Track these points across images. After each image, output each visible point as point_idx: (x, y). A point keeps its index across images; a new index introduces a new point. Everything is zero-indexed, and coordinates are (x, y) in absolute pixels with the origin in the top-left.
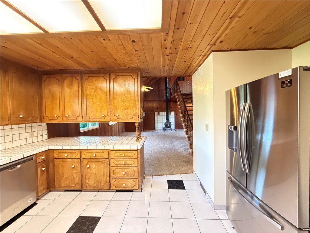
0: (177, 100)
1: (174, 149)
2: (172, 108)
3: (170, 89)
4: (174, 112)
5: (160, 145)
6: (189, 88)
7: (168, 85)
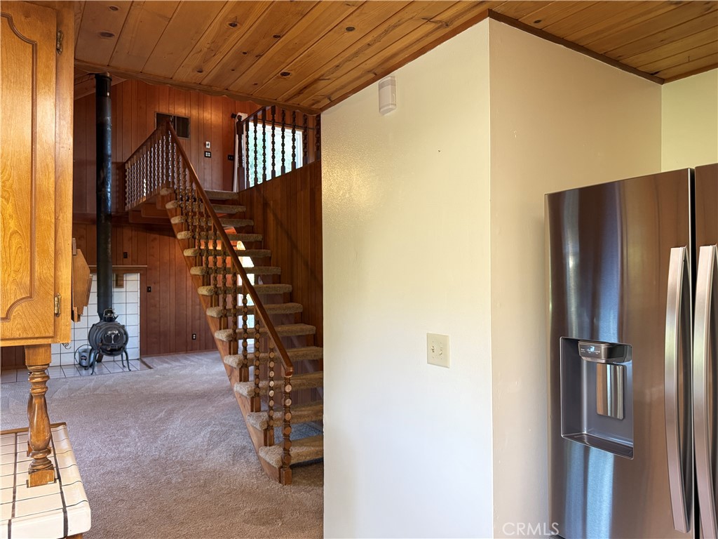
0: (175, 220)
1: (181, 463)
2: (125, 255)
3: (121, 168)
4: (137, 277)
5: (90, 451)
6: (207, 172)
7: (109, 143)
